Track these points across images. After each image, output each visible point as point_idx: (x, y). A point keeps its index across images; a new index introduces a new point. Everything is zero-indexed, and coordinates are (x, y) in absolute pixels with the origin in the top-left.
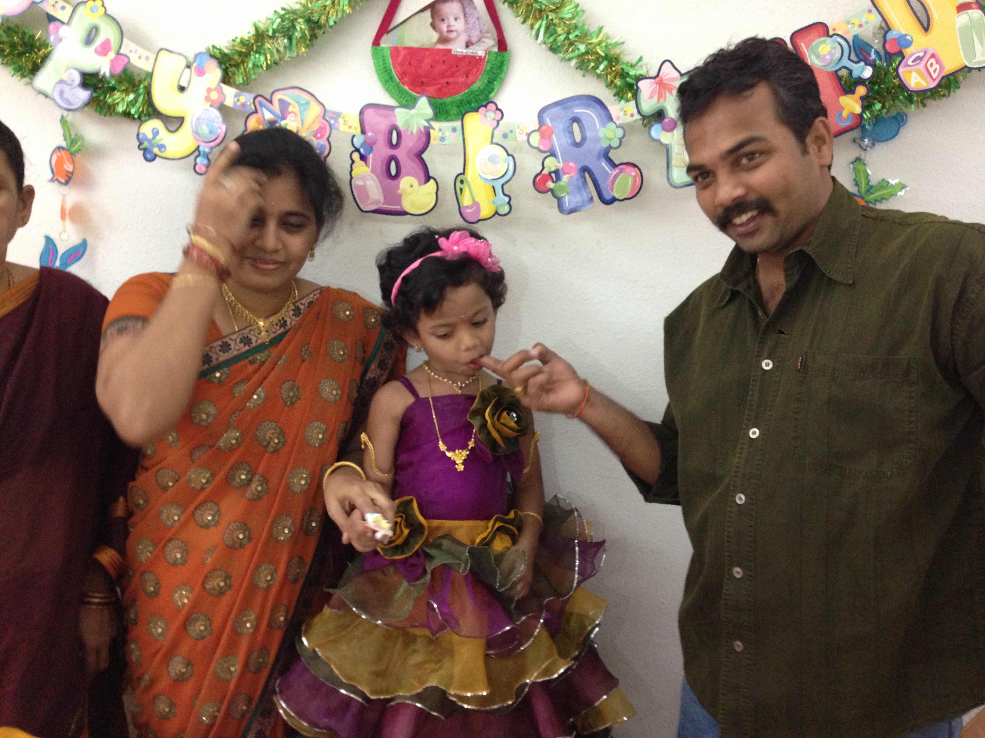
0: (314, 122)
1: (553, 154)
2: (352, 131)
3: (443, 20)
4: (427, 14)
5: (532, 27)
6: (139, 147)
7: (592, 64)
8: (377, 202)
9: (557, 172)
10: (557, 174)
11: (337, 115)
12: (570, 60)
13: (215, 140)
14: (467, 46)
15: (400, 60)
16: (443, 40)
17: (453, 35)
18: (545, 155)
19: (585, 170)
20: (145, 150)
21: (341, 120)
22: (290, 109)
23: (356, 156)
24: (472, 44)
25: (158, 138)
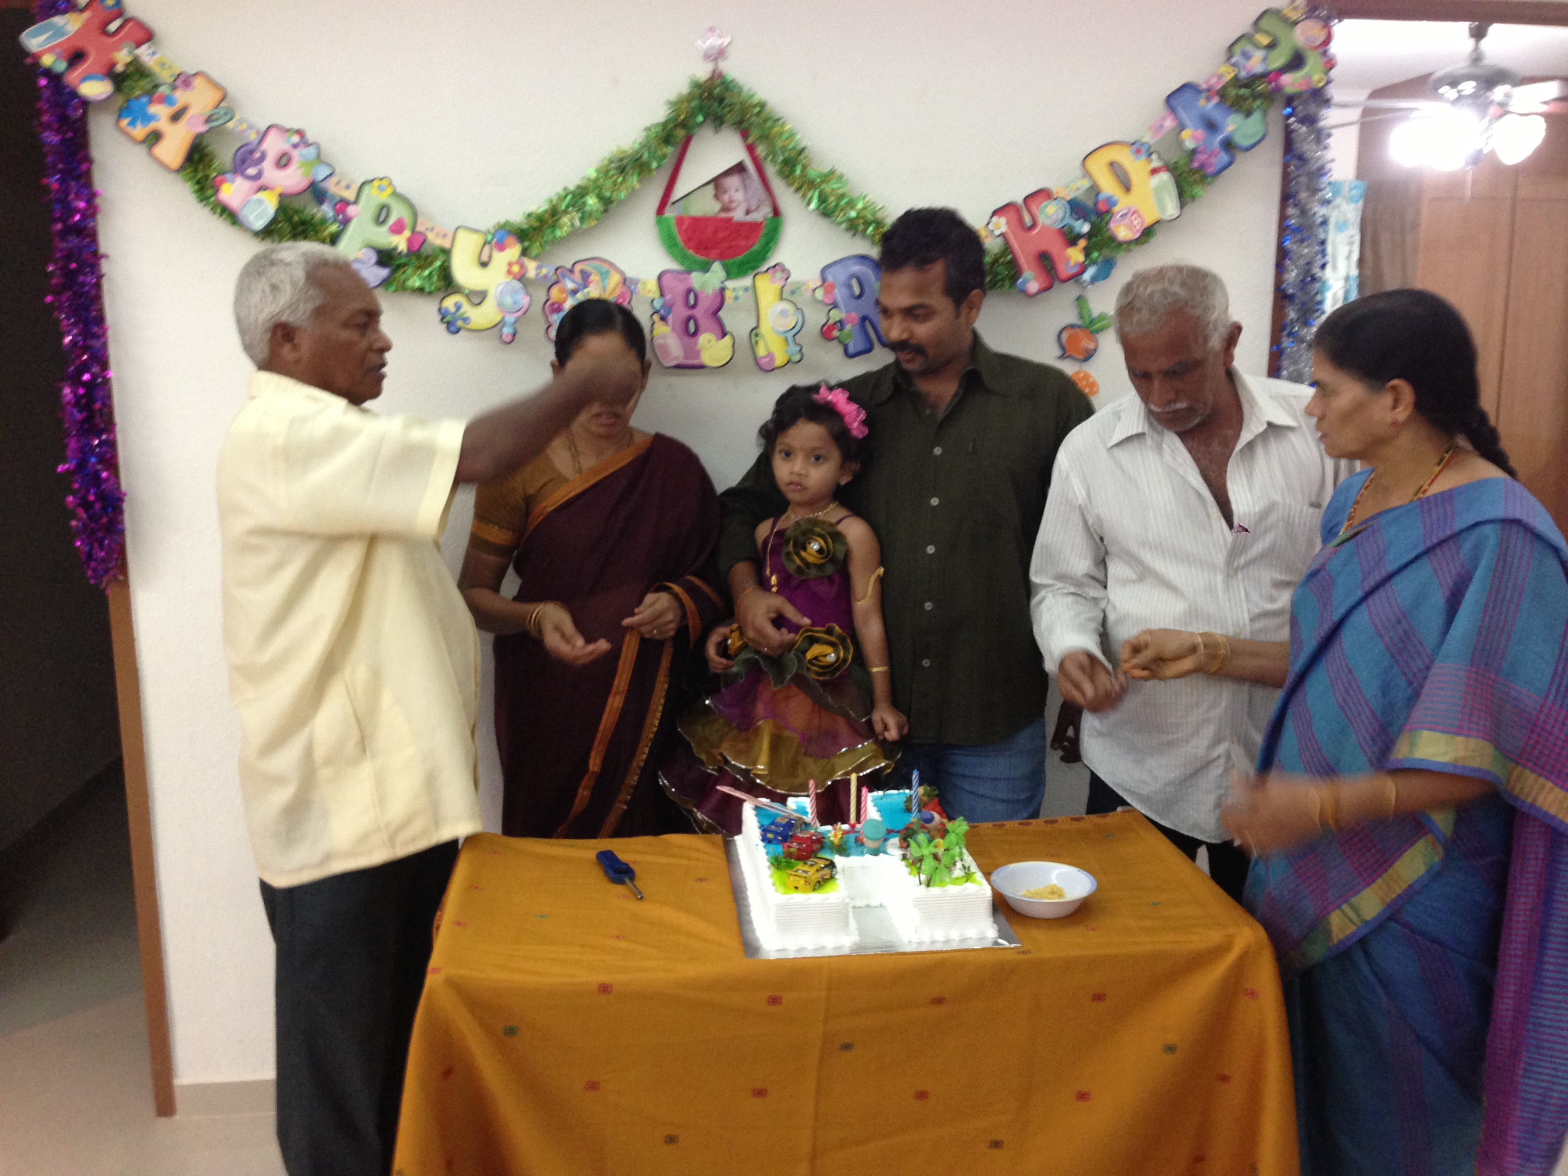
0: (615, 289)
1: (835, 306)
2: (651, 296)
3: (725, 192)
4: (710, 189)
5: (804, 196)
6: (442, 319)
7: (861, 227)
8: (677, 358)
9: (840, 321)
10: (841, 324)
11: (636, 282)
12: (840, 223)
13: (520, 310)
14: (748, 212)
15: (684, 227)
16: (725, 209)
17: (734, 205)
18: (830, 307)
19: (864, 319)
20: (448, 323)
21: (640, 286)
22: (592, 278)
23: (656, 317)
24: (753, 211)
25: (462, 311)
